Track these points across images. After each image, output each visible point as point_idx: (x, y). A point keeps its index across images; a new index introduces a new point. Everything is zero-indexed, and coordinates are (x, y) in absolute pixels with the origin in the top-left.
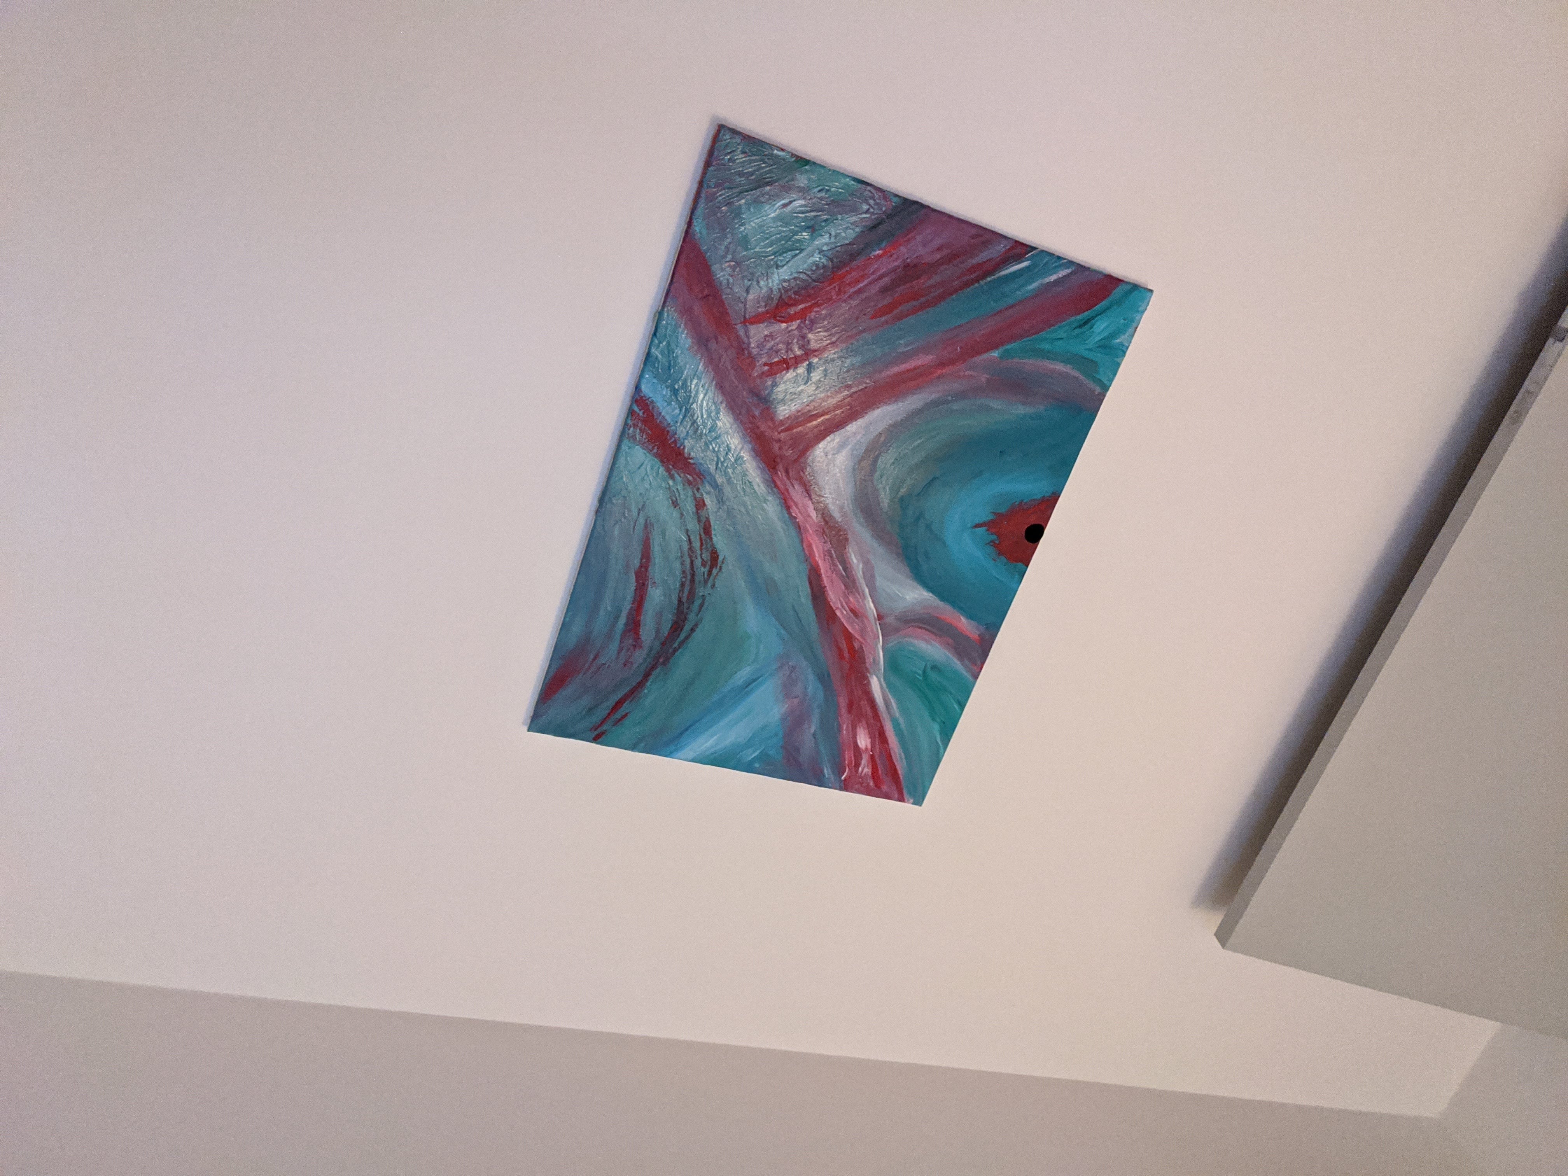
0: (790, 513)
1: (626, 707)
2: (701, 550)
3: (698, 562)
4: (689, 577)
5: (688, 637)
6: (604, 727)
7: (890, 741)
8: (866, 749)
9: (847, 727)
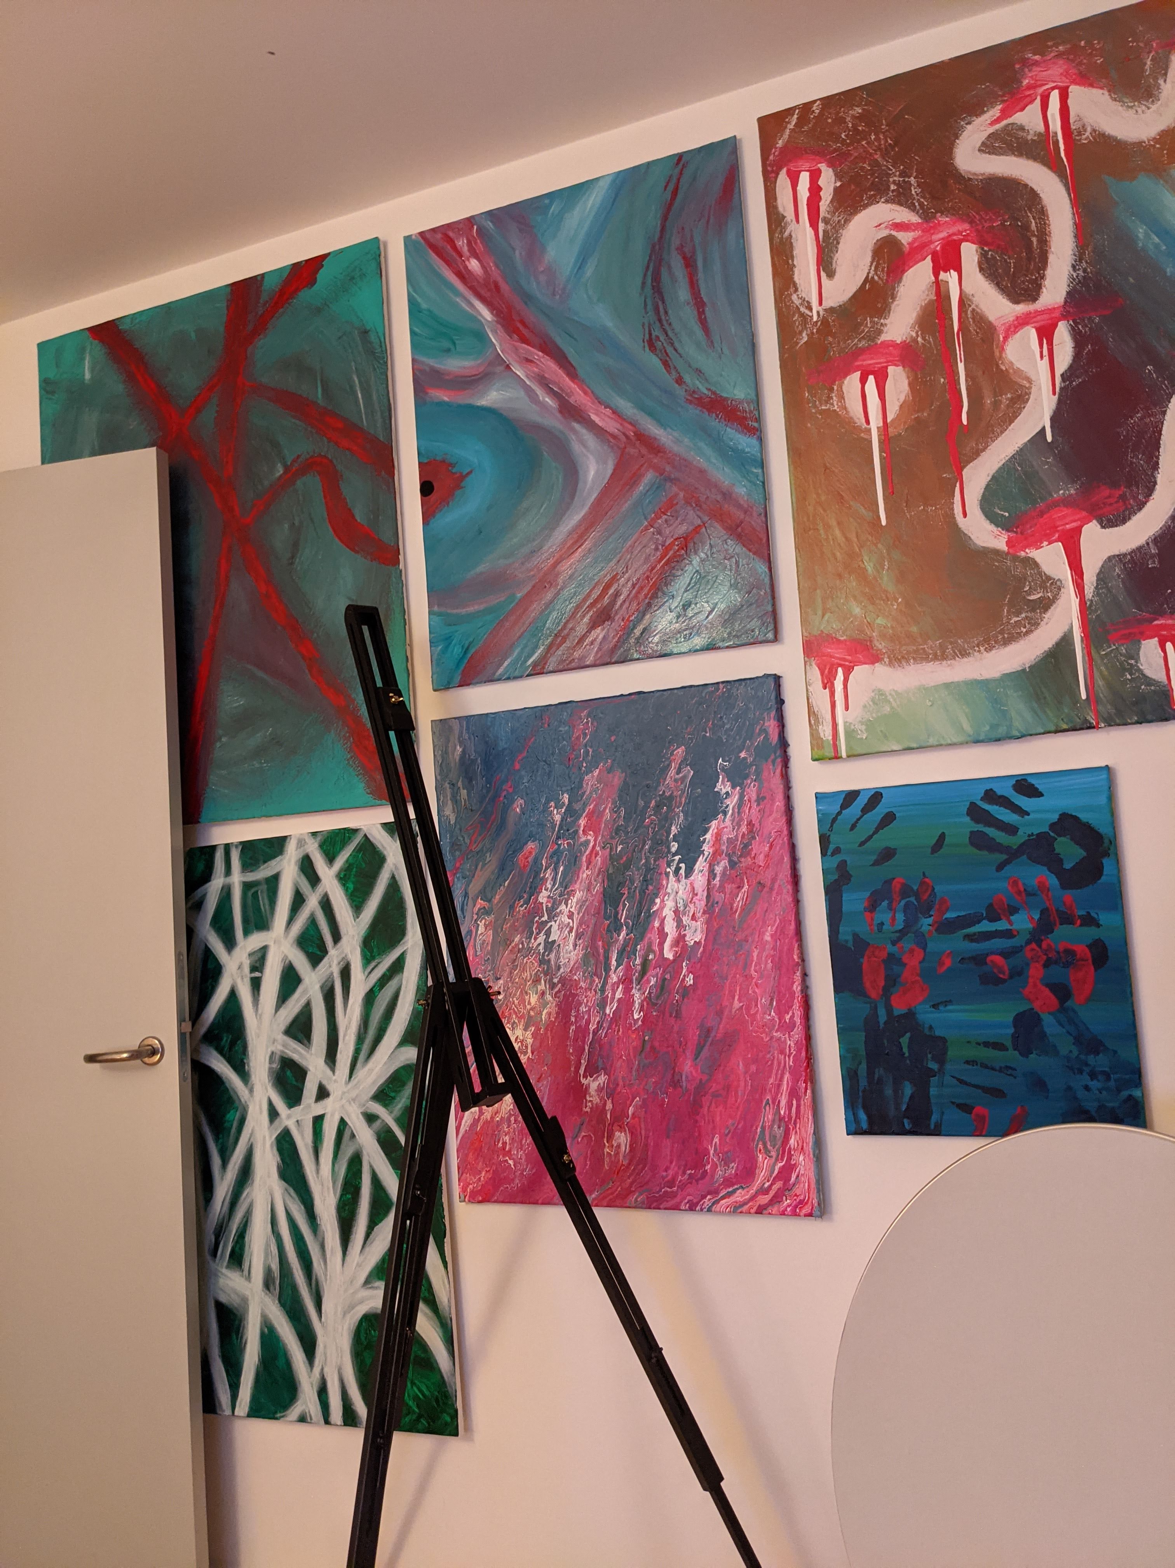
0: (611, 408)
1: (668, 195)
2: (664, 347)
3: (662, 338)
4: (665, 323)
5: (645, 275)
6: (677, 170)
7: (454, 277)
8: (468, 260)
9: (491, 270)
